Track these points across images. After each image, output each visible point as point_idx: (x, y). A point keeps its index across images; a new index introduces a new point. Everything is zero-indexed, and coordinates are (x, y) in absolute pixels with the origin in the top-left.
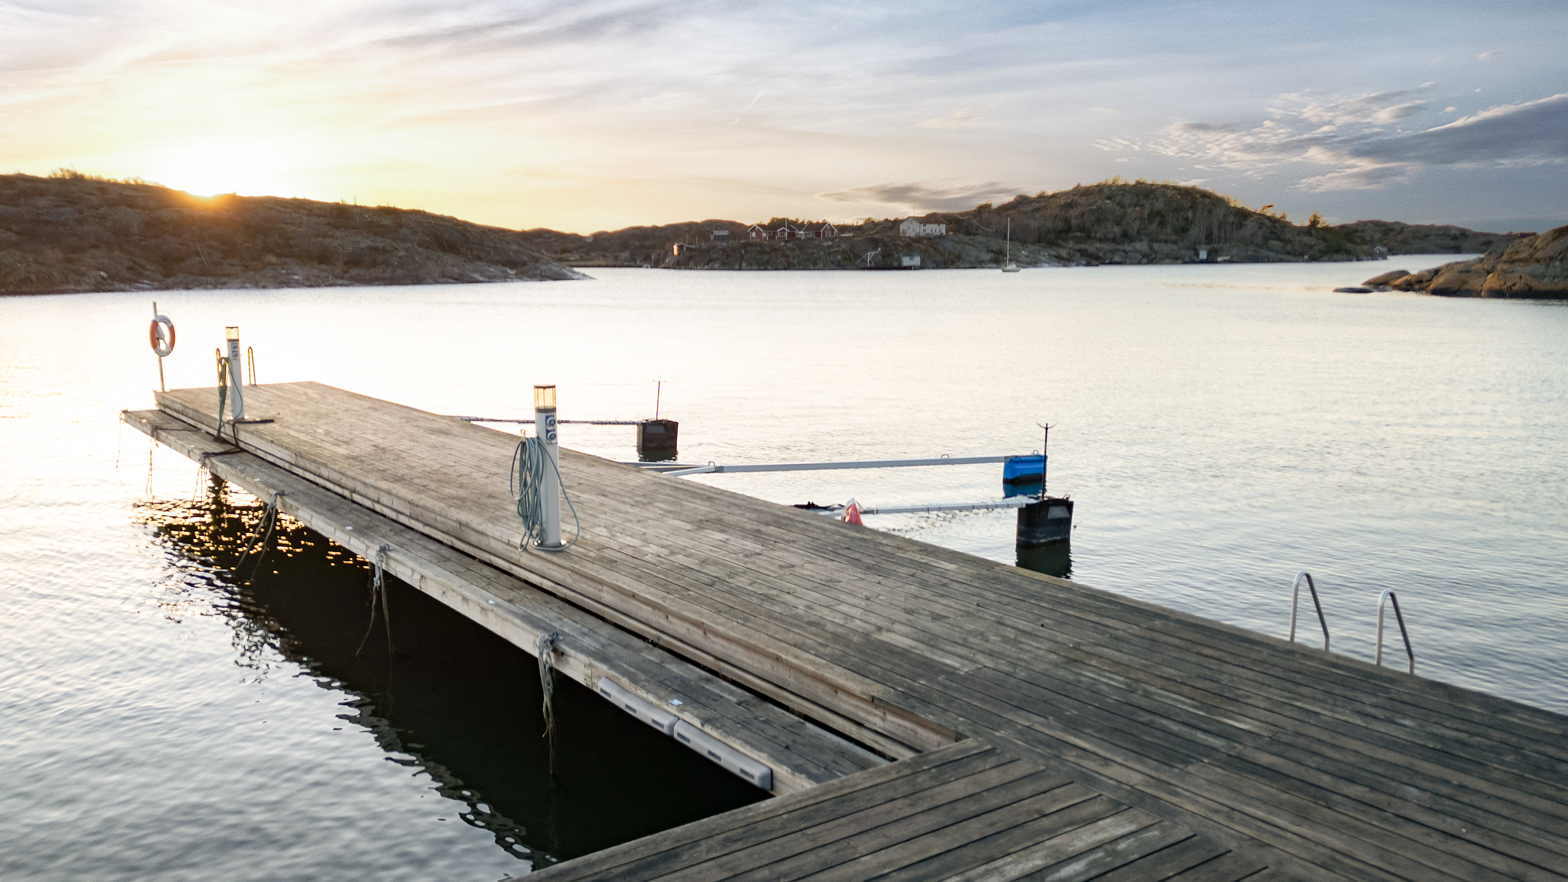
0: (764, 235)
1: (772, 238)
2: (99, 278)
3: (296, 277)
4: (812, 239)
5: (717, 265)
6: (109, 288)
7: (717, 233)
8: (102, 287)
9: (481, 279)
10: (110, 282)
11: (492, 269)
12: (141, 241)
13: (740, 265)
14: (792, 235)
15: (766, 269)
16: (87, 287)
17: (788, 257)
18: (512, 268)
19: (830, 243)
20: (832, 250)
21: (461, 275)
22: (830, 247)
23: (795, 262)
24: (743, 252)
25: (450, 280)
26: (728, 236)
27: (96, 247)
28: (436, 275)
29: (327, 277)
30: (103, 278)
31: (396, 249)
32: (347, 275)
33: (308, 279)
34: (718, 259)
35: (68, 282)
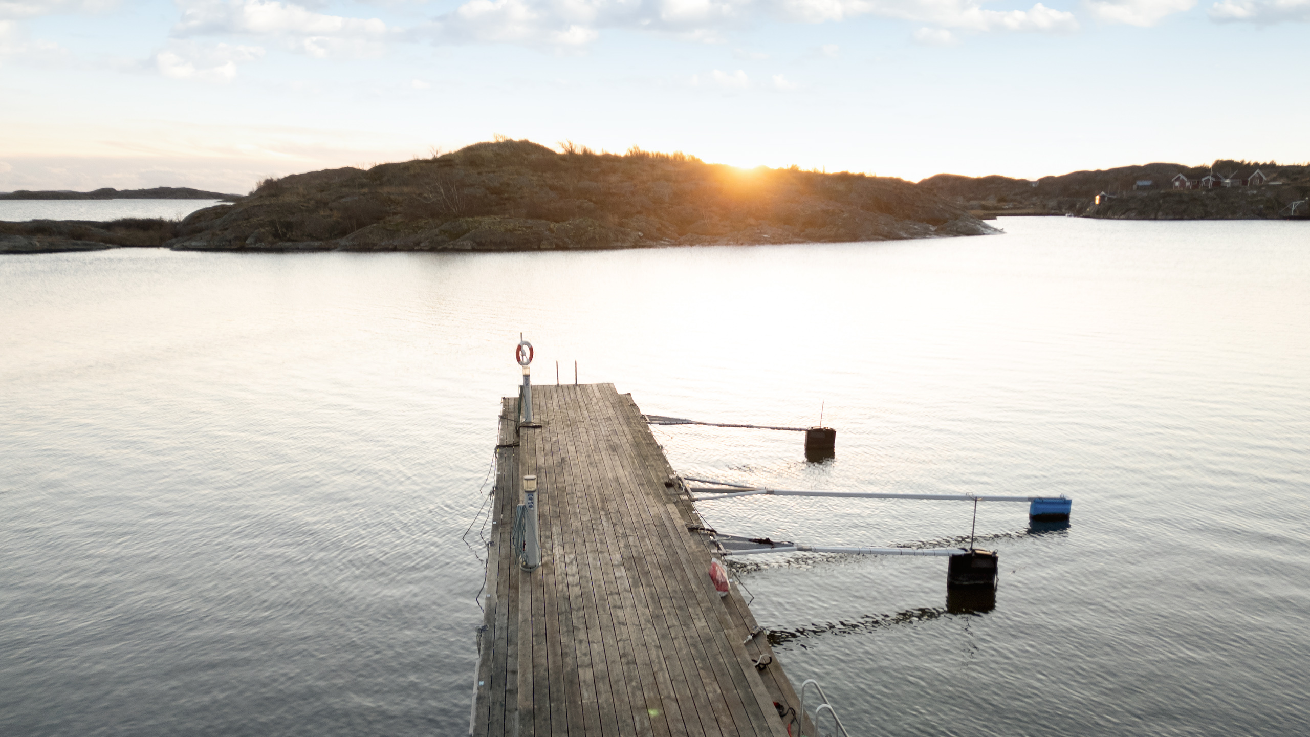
0: (1188, 184)
1: (1195, 187)
2: (637, 237)
3: (766, 236)
4: (1238, 188)
5: (1133, 215)
6: (642, 244)
7: (1140, 183)
8: (639, 244)
9: (905, 236)
10: (644, 240)
11: (916, 227)
12: (669, 207)
13: (1156, 215)
14: (1217, 184)
15: (1181, 219)
16: (629, 244)
17: (1206, 206)
18: (934, 225)
19: (1255, 192)
20: (1255, 199)
21: (890, 233)
22: (1254, 196)
23: (1213, 211)
24: (1161, 201)
25: (880, 237)
26: (1151, 186)
27: (640, 213)
28: (870, 233)
29: (788, 236)
30: (640, 237)
31: (843, 212)
32: (803, 233)
33: (774, 237)
34: (1135, 209)
35: (617, 241)
